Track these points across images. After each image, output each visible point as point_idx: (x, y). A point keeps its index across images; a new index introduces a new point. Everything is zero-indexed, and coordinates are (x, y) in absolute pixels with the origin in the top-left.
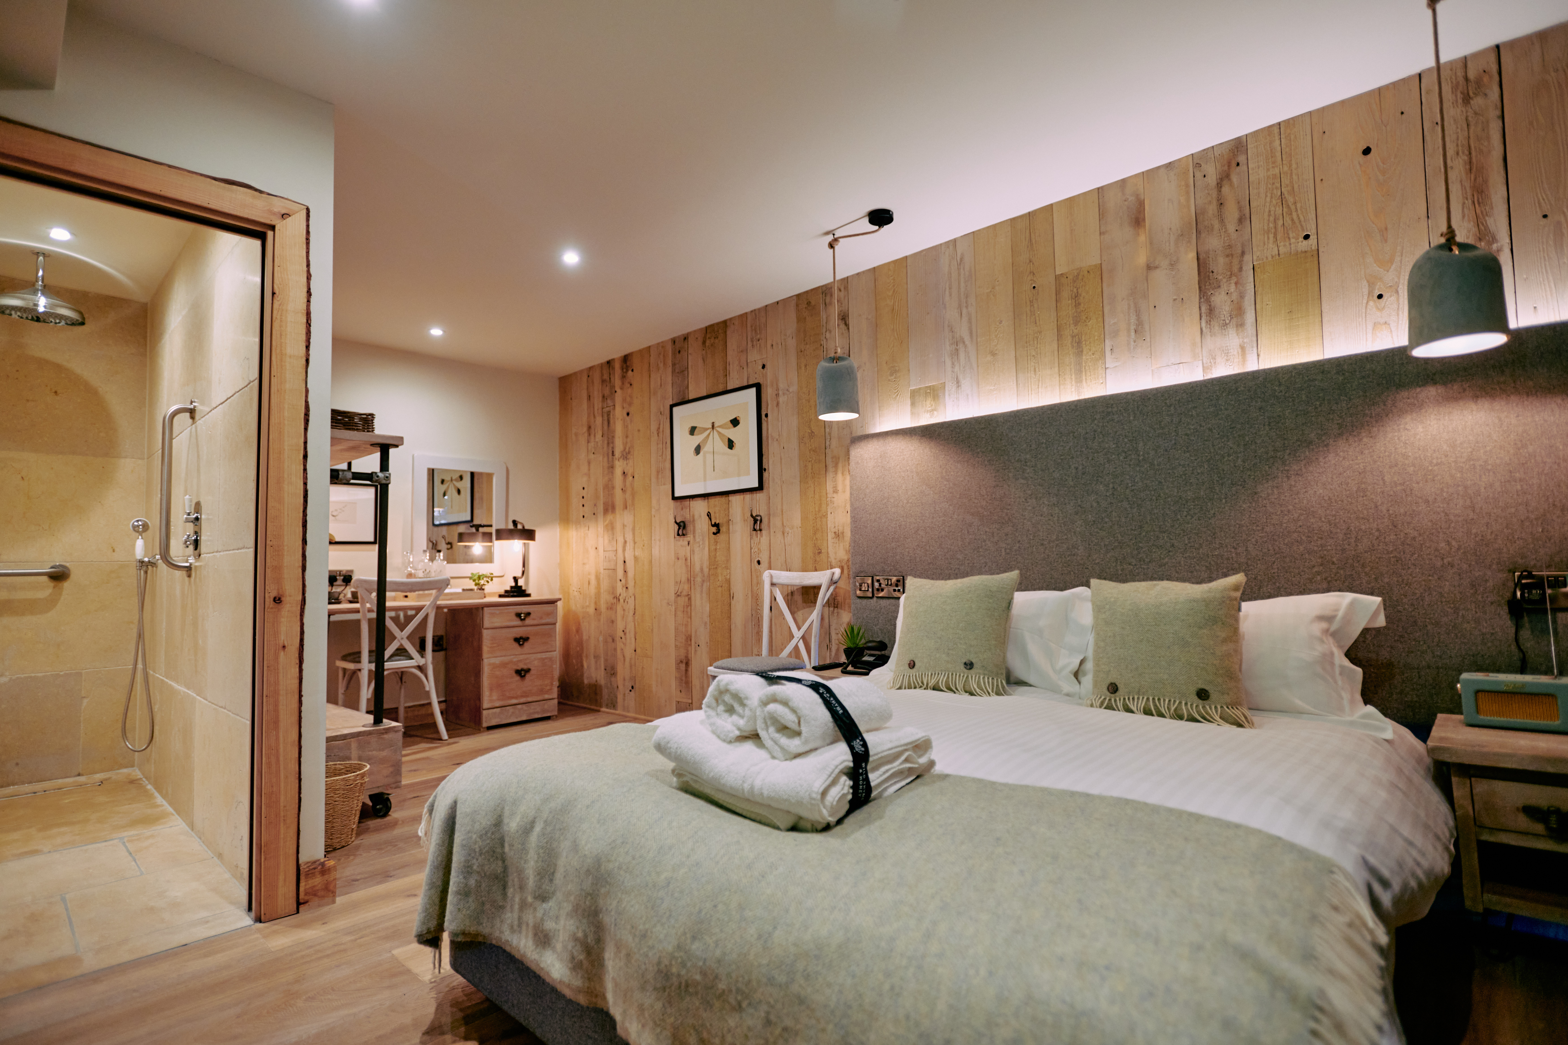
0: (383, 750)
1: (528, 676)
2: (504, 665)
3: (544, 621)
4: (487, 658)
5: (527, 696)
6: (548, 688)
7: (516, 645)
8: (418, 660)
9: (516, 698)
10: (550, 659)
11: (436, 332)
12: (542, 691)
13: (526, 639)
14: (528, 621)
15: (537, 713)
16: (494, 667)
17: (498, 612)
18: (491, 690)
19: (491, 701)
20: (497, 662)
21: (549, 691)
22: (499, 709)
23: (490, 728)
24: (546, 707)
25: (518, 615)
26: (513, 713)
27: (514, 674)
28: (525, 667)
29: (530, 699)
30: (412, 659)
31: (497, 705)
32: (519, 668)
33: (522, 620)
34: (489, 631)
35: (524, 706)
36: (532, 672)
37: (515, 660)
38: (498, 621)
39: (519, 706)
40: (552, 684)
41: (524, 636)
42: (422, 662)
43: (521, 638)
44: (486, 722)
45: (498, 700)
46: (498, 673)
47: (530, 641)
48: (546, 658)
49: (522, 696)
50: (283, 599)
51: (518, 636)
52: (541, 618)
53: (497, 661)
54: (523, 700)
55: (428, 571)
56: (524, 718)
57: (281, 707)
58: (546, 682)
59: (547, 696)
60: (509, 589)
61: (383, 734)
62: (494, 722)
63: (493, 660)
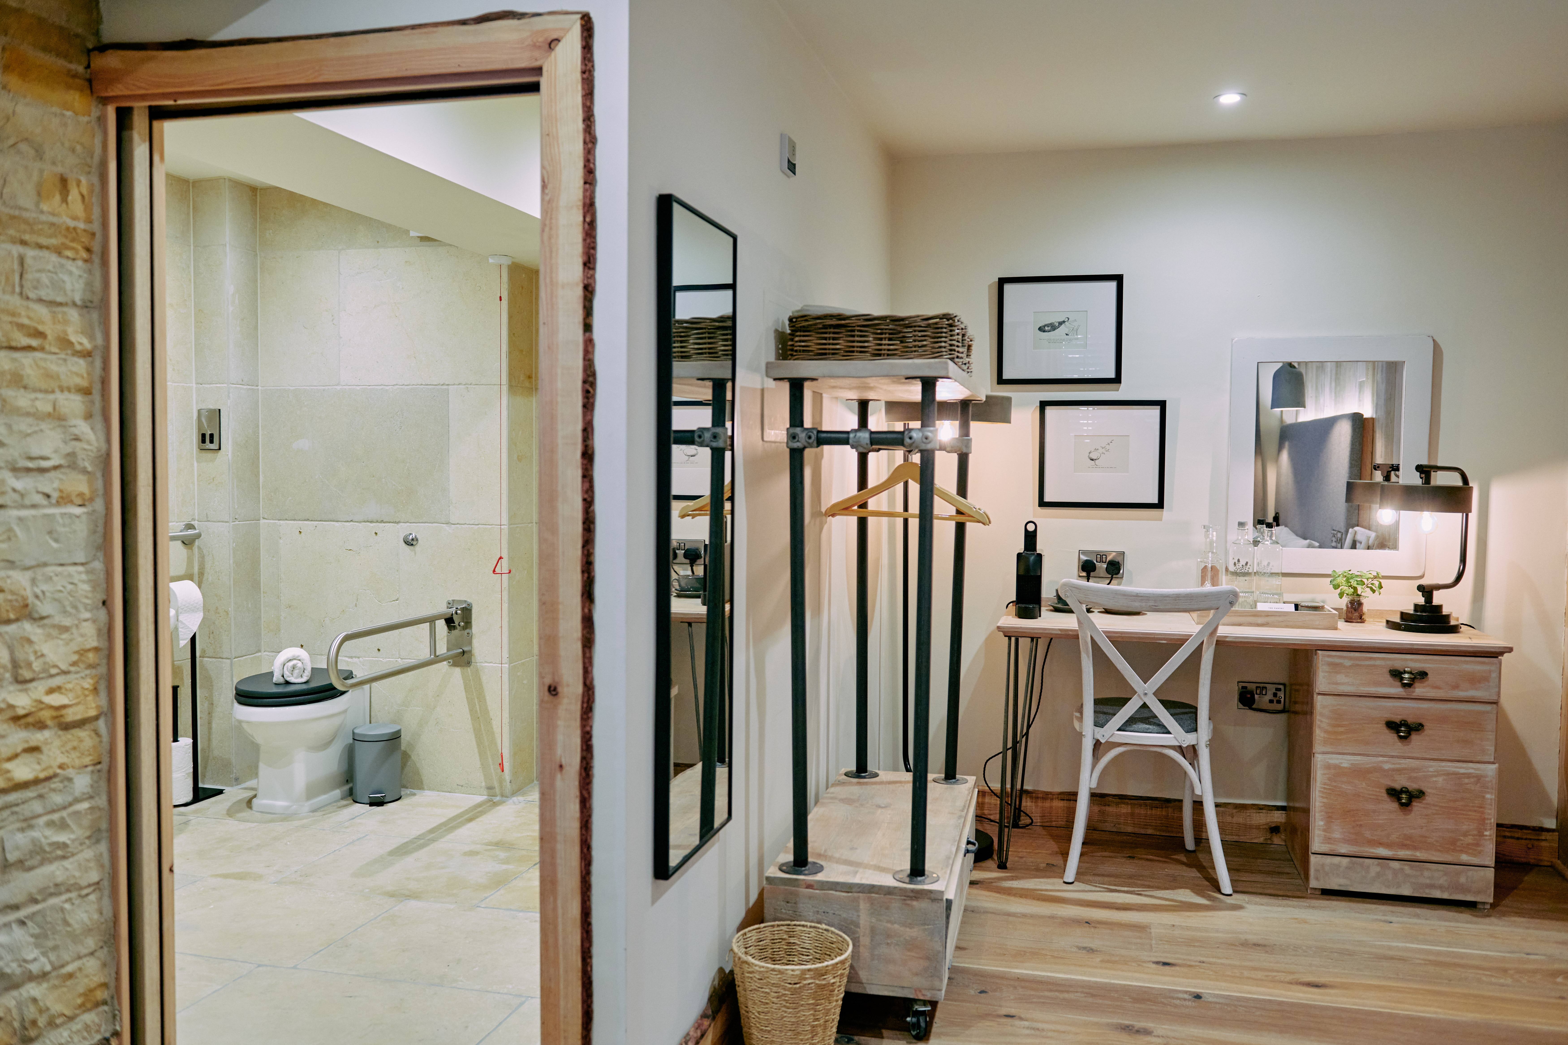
0: (911, 926)
1: (1416, 805)
2: (1358, 772)
3: (1461, 694)
4: (1324, 753)
5: (1415, 848)
6: (1469, 840)
7: (1391, 737)
8: (1177, 735)
9: (1388, 846)
10: (1479, 778)
11: (1230, 99)
12: (1452, 844)
13: (1419, 727)
14: (1420, 690)
15: (1441, 888)
16: (1337, 772)
17: (1348, 663)
18: (1329, 818)
19: (1328, 840)
20: (1345, 765)
21: (1475, 848)
22: (1347, 860)
23: (1328, 893)
24: (1463, 880)
25: (1396, 674)
26: (1378, 875)
27: (1384, 795)
28: (1412, 786)
29: (1419, 855)
30: (1169, 733)
31: (1343, 851)
32: (1397, 786)
33: (1405, 685)
34: (1329, 700)
35: (1407, 867)
36: (1428, 799)
37: (1387, 766)
38: (1346, 683)
39: (1396, 865)
40: (1481, 835)
41: (1410, 720)
42: (1188, 739)
43: (1404, 723)
44: (1317, 879)
45: (1346, 841)
46: (1346, 787)
47: (1427, 731)
48: (1468, 776)
49: (1403, 846)
50: (559, 689)
51: (1397, 719)
52: (1456, 687)
53: (1345, 761)
54: (1403, 853)
55: (1243, 562)
56: (1406, 891)
57: (559, 861)
58: (1465, 827)
59: (1465, 858)
60: (1410, 609)
61: (911, 898)
62: (1334, 884)
63: (1335, 760)
